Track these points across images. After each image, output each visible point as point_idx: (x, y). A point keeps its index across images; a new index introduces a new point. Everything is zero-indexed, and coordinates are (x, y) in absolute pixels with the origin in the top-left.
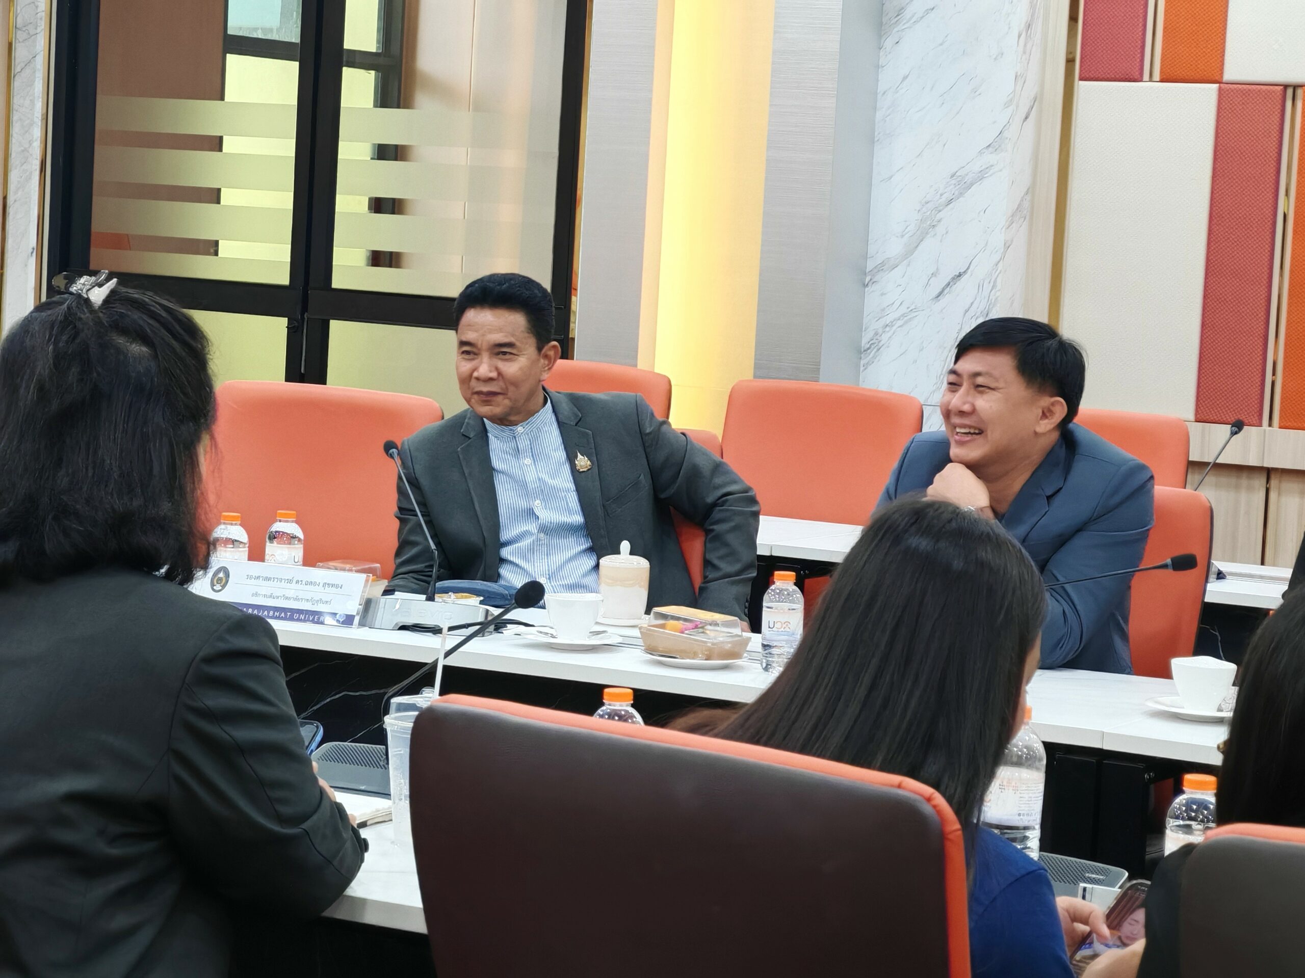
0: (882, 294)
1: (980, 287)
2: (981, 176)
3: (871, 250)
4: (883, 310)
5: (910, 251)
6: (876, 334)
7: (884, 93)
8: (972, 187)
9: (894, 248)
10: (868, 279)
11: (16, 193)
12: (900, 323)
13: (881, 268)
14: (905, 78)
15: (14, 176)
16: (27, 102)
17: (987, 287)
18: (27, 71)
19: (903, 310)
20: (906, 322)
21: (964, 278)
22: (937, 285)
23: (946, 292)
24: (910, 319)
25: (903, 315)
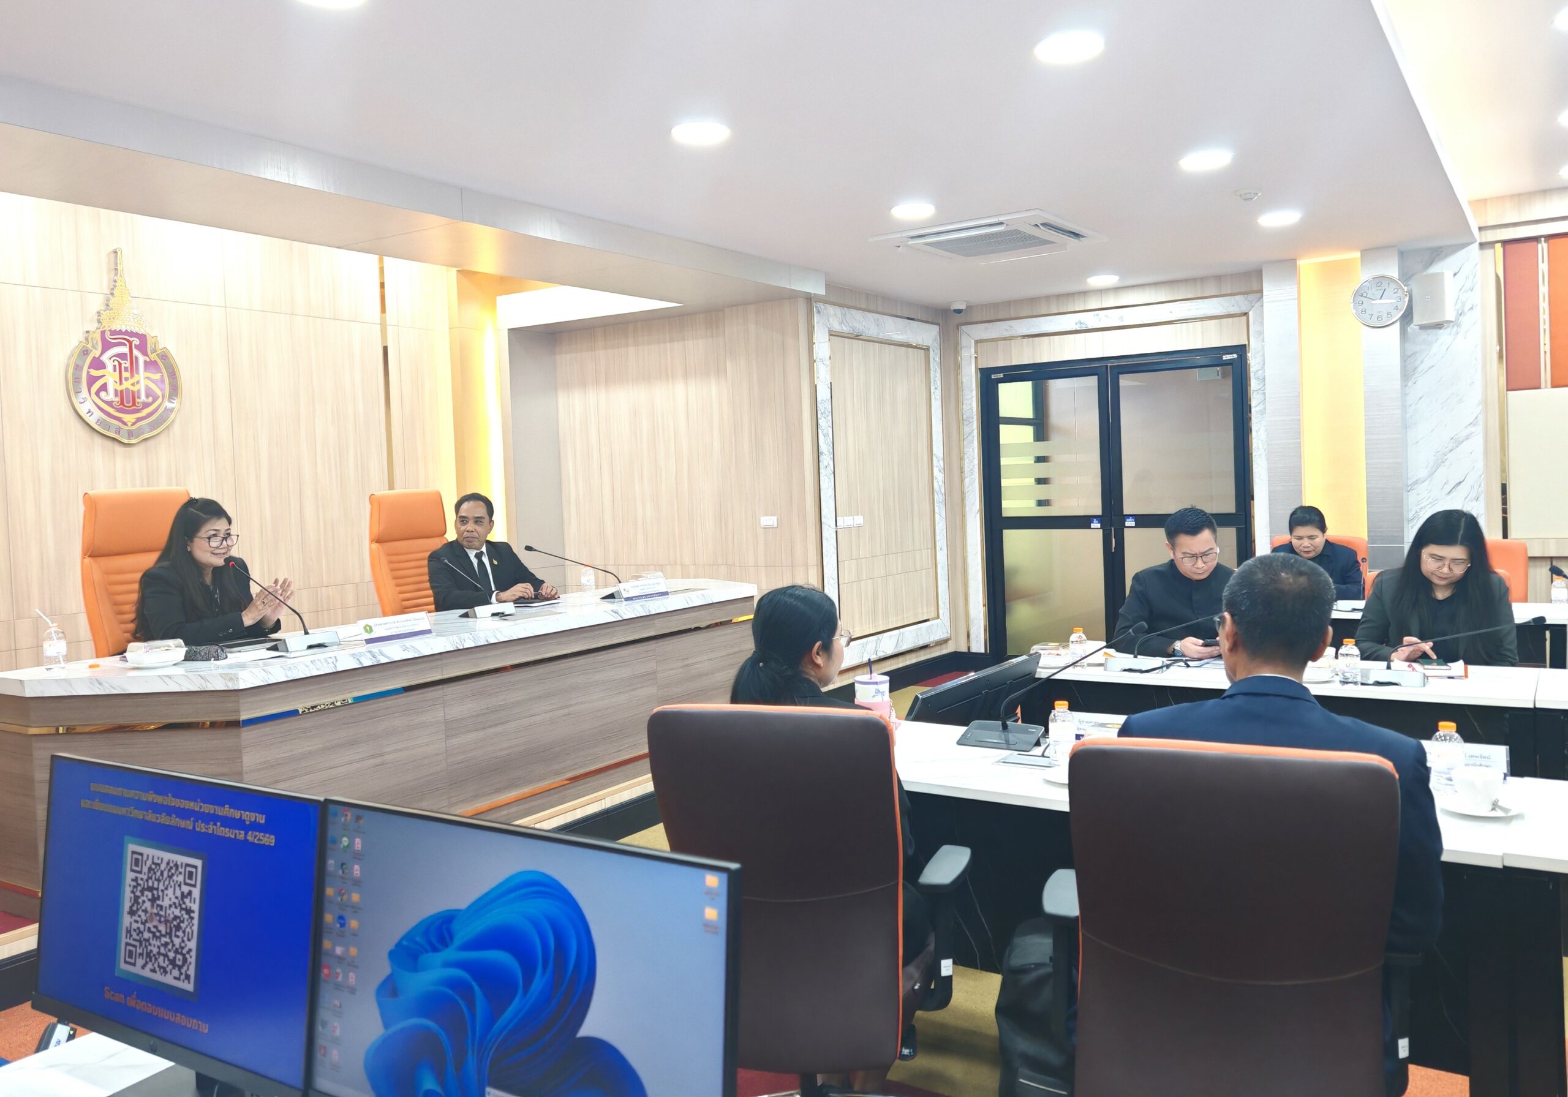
0: (1418, 494)
1: (1472, 487)
2: (1467, 438)
3: (1410, 475)
4: (1419, 501)
5: (1432, 474)
6: (1416, 512)
7: (1410, 406)
8: (1464, 443)
9: (1422, 473)
10: (1409, 488)
11: (968, 487)
12: (1430, 506)
13: (1416, 482)
14: (1421, 398)
15: (967, 481)
16: (971, 450)
17: (1476, 487)
18: (970, 438)
19: (1430, 500)
20: (1432, 506)
21: (1462, 484)
22: (1448, 488)
23: (1454, 489)
24: (1434, 505)
25: (1430, 503)
